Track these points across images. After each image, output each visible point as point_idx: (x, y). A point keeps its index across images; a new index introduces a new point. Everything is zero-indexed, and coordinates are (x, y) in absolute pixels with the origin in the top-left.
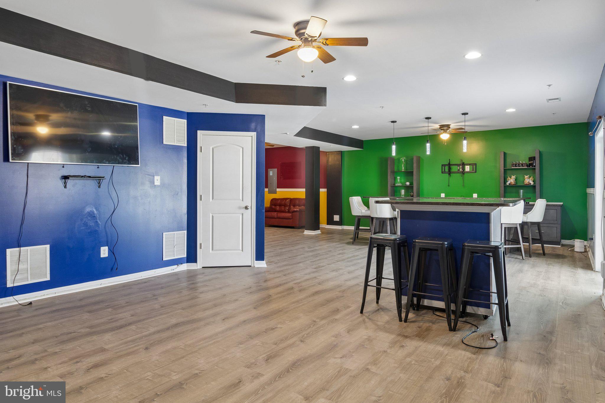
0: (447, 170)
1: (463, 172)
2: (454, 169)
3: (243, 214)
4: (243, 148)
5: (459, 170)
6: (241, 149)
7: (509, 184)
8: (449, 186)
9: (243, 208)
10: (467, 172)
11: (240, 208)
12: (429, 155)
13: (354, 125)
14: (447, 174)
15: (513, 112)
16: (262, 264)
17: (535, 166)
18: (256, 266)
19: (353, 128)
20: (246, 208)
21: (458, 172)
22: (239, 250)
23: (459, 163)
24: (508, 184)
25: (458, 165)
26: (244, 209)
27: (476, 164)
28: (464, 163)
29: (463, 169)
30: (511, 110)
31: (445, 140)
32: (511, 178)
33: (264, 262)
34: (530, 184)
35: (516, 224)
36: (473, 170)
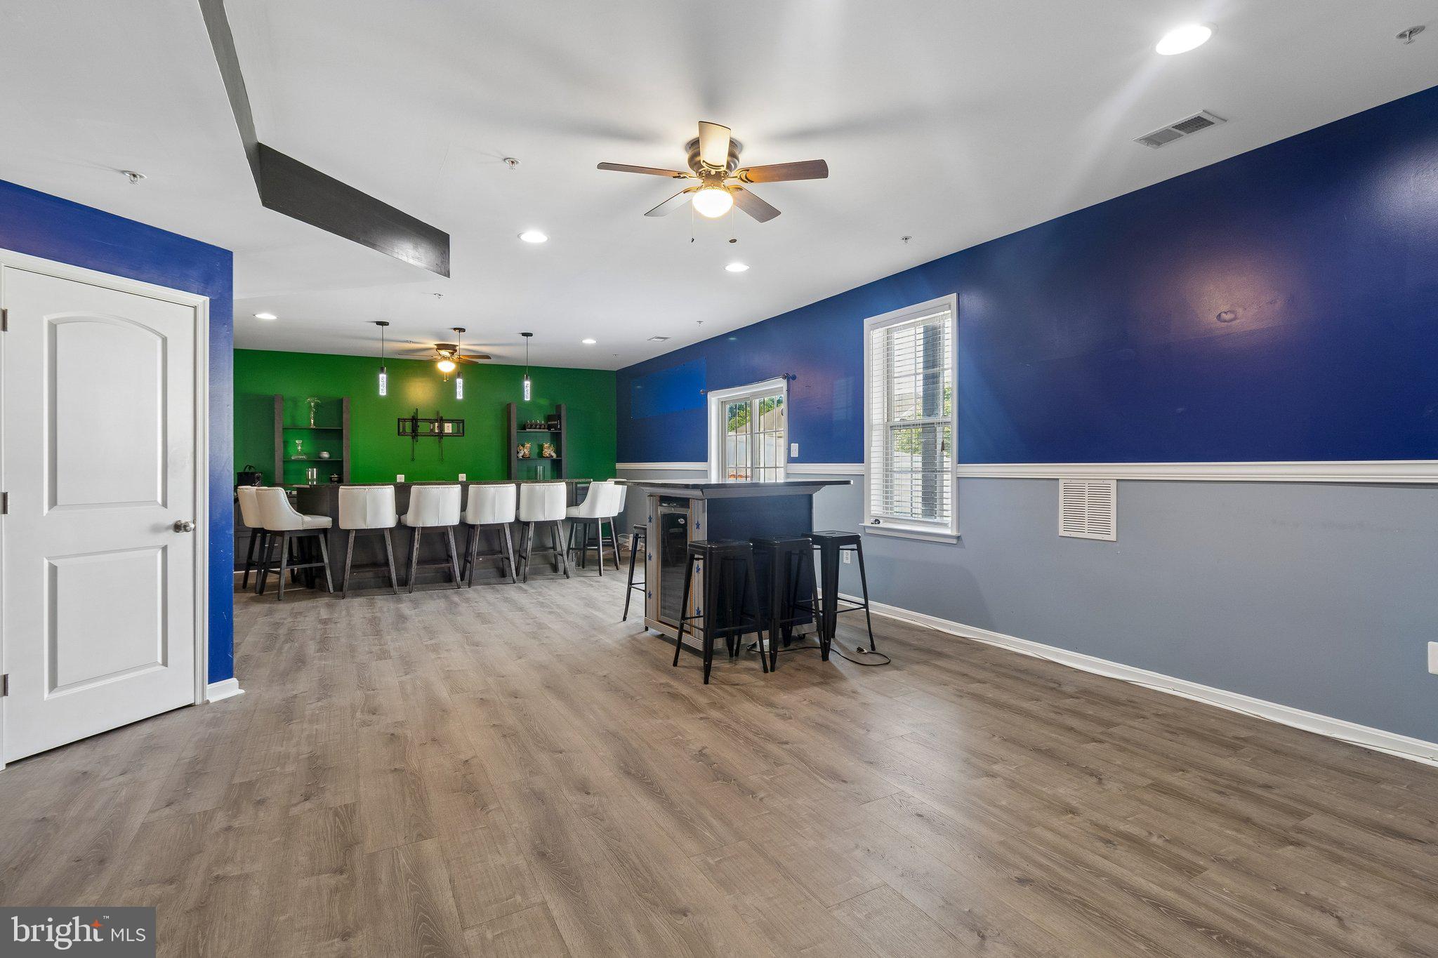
0: (408, 430)
1: (441, 435)
2: (423, 427)
3: (165, 549)
4: (165, 340)
5: (432, 430)
6: (159, 342)
7: (523, 456)
8: (413, 459)
9: (168, 528)
10: (448, 435)
11: (156, 529)
12: (459, 401)
13: (261, 310)
14: (409, 439)
15: (592, 345)
16: (229, 689)
17: (560, 429)
18: (213, 699)
19: (259, 320)
20: (178, 527)
21: (431, 433)
22: (155, 663)
23: (432, 417)
24: (520, 455)
25: (431, 421)
26: (171, 532)
27: (463, 421)
28: (442, 417)
29: (441, 428)
30: (589, 341)
31: (446, 374)
32: (523, 446)
33: (233, 681)
34: (552, 456)
35: (609, 518)
36: (458, 430)
